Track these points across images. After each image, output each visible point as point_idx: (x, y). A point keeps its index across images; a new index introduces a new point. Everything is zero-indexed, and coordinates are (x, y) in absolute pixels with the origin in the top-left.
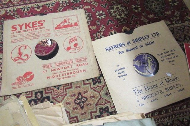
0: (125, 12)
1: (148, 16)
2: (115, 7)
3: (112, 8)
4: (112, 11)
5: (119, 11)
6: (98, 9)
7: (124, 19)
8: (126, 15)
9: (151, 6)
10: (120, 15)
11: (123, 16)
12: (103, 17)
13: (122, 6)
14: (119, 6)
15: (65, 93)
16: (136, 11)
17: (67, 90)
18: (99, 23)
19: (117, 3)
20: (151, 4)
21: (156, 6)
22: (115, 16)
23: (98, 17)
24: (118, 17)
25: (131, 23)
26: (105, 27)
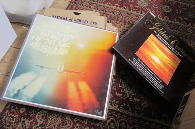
0: (171, 11)
1: (184, 18)
2: (165, 6)
3: (163, 6)
4: (163, 7)
5: (167, 9)
6: (155, 3)
7: (168, 13)
8: (170, 12)
9: (188, 14)
10: (167, 10)
11: (168, 11)
12: (156, 8)
13: (170, 8)
14: (168, 7)
15: (120, 27)
16: (178, 13)
17: (122, 26)
18: (152, 9)
19: (168, 5)
20: (189, 14)
21: (192, 16)
22: (163, 10)
23: (153, 6)
24: (165, 11)
25: (171, 16)
26: (155, 12)
